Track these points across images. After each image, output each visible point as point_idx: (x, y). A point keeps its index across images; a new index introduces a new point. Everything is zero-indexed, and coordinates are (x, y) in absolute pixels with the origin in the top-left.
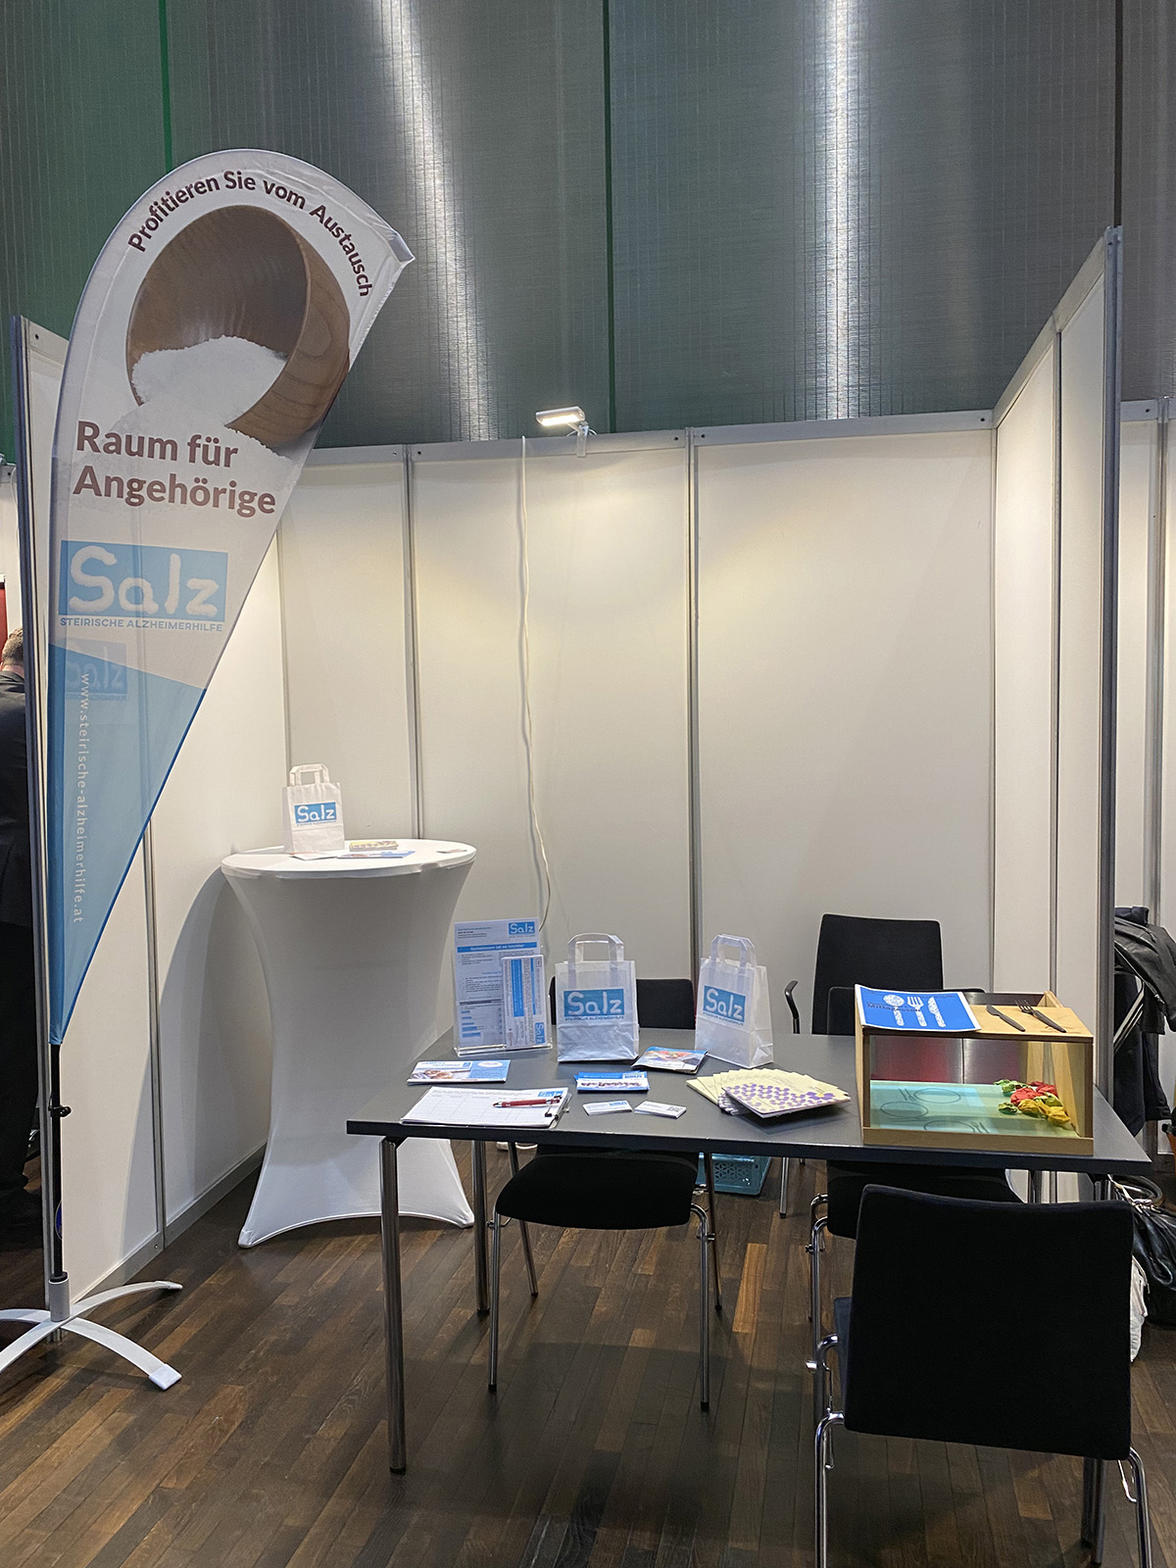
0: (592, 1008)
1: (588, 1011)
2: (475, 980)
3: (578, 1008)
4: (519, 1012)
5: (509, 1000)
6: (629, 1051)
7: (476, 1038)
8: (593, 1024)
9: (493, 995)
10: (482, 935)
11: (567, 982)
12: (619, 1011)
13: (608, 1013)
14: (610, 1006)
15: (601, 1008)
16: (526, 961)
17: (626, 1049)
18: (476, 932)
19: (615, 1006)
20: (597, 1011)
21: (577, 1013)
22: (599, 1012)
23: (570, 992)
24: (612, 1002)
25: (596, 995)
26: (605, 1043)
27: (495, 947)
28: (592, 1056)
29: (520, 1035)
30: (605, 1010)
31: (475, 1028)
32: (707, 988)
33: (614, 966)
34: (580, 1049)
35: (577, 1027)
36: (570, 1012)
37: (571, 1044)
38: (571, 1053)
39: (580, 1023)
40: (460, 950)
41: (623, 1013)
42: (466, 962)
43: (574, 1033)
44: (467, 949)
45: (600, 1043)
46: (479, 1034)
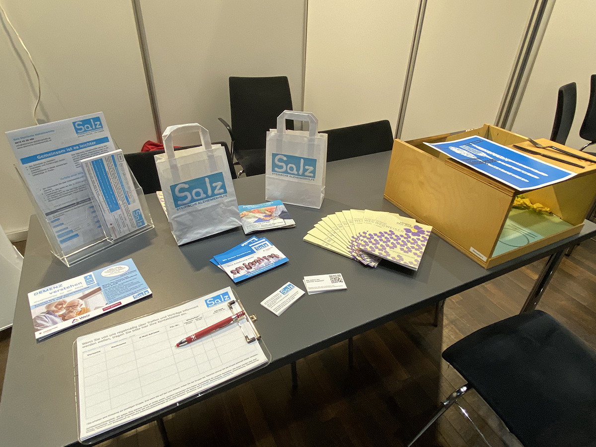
0: (198, 194)
1: (196, 198)
2: (54, 188)
3: (186, 197)
4: (114, 206)
5: (100, 198)
6: (237, 220)
7: (75, 240)
8: (202, 207)
9: (79, 196)
10: (46, 140)
11: (170, 176)
12: (222, 191)
13: (213, 195)
14: (213, 189)
15: (206, 192)
16: (107, 158)
17: (234, 219)
18: (36, 138)
19: (218, 188)
20: (203, 195)
21: (185, 202)
22: (205, 196)
23: (176, 185)
24: (214, 185)
25: (198, 183)
26: (216, 219)
27: (65, 150)
28: (207, 233)
29: (121, 226)
30: (210, 192)
31: (71, 231)
32: (274, 155)
33: (210, 154)
34: (195, 229)
35: (189, 213)
36: (179, 202)
37: (185, 228)
38: (188, 235)
39: (189, 209)
40: (25, 161)
41: (225, 192)
42: (36, 172)
43: (186, 219)
44: (33, 158)
45: (211, 221)
46: (77, 235)
